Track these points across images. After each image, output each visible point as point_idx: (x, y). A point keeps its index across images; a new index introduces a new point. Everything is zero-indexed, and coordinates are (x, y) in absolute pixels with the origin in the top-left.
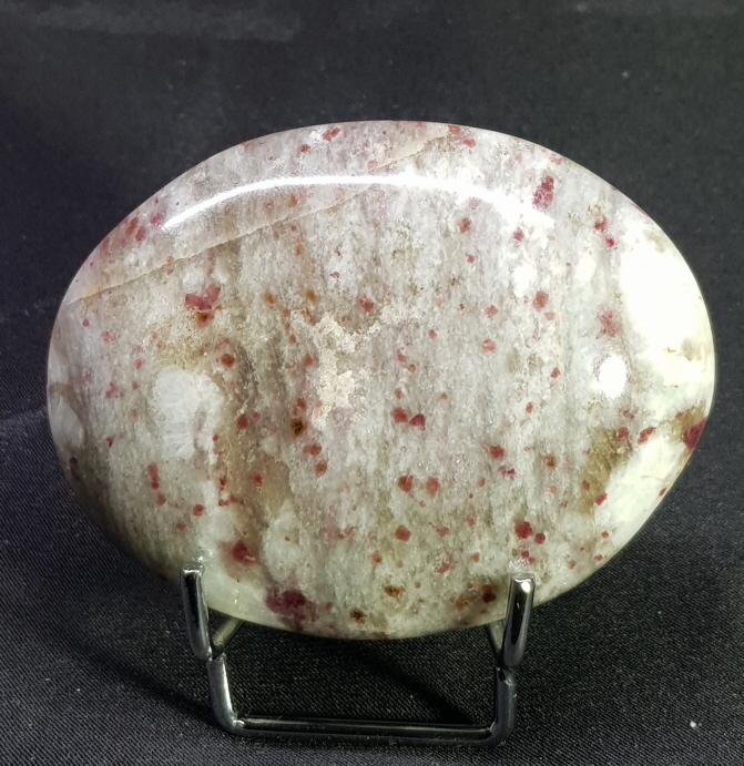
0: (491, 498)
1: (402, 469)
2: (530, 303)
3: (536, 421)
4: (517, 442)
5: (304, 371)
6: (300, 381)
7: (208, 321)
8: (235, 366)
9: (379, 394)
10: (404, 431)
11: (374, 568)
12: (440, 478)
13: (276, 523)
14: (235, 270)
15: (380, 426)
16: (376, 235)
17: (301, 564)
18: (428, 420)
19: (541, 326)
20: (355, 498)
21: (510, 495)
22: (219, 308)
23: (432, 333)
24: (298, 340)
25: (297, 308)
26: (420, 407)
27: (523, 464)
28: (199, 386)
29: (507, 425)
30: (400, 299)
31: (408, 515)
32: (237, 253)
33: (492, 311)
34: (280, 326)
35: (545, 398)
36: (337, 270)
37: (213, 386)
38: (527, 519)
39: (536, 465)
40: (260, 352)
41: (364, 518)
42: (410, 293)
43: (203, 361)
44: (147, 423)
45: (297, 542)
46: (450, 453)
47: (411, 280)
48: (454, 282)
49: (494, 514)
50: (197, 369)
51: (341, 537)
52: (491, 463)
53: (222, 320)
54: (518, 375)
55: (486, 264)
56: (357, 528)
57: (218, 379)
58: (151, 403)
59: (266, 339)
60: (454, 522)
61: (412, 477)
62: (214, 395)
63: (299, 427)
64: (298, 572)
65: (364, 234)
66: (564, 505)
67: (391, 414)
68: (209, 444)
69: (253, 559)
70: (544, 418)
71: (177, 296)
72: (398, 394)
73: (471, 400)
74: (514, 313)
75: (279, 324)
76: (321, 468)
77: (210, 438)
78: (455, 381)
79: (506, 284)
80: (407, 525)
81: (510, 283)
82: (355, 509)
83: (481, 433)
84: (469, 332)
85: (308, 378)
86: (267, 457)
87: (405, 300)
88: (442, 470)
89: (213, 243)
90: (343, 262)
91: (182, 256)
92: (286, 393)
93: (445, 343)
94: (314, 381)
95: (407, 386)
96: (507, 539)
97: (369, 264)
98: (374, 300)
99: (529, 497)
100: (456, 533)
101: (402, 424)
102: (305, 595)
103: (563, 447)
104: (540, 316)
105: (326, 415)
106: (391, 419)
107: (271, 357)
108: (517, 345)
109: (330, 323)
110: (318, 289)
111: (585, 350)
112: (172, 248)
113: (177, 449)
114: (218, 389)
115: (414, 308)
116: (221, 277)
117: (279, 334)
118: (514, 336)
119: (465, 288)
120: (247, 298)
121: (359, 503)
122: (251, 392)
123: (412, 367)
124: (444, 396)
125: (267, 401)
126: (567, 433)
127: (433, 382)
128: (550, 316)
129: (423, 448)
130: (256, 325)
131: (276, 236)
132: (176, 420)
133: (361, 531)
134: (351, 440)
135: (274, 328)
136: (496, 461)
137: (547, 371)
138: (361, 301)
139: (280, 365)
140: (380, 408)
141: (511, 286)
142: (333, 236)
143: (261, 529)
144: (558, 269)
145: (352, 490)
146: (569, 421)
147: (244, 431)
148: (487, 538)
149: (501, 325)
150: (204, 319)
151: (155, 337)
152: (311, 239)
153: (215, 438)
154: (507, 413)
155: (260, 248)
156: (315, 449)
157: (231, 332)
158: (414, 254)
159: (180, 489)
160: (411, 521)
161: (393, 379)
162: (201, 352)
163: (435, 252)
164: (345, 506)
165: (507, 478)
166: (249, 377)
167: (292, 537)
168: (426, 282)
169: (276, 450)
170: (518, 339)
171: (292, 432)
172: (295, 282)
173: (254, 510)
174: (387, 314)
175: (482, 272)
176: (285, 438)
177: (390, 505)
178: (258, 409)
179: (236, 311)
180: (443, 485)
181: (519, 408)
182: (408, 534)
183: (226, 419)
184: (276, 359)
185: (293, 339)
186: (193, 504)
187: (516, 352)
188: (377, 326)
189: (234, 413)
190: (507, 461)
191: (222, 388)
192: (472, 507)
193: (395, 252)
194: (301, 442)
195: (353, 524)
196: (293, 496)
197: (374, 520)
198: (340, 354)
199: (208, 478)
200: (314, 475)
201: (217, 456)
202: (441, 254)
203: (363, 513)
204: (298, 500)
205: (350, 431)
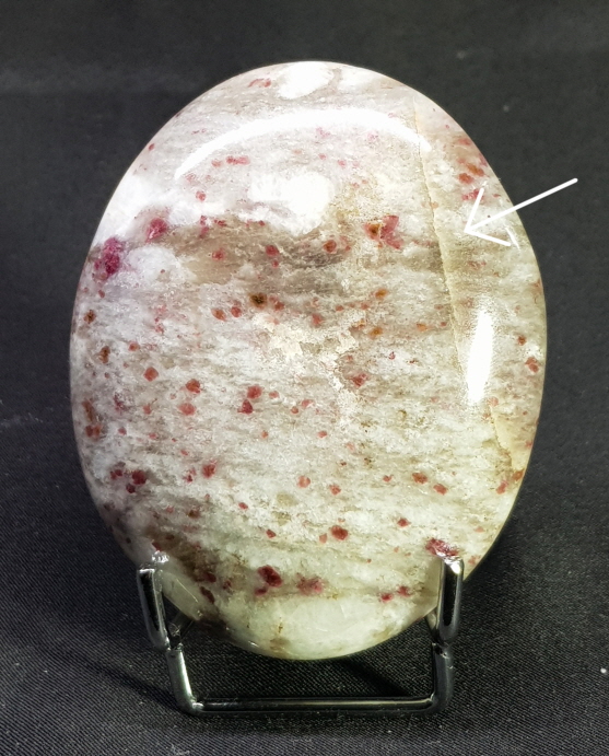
0: (170, 457)
1: (206, 385)
2: (338, 523)
3: (231, 508)
4: (215, 489)
5: (308, 313)
6: (300, 308)
7: (370, 234)
8: (323, 250)
9: (276, 377)
10: (240, 393)
11: (126, 341)
12: (193, 417)
13: (178, 263)
14: (414, 263)
15: (248, 373)
16: (423, 397)
17: (139, 278)
18: (246, 417)
19: (316, 529)
20: (186, 339)
21: (170, 473)
22: (380, 246)
23: (323, 434)
24: (337, 313)
25: (367, 316)
26: (259, 411)
27: (195, 490)
28: (311, 215)
29: (232, 483)
30: (360, 410)
31: (167, 381)
32: (429, 268)
33: (336, 490)
34: (353, 297)
35: (250, 520)
36: (397, 358)
37: (309, 229)
38: (148, 482)
39: (193, 501)
40: (333, 276)
41: (170, 343)
42: (364, 420)
43: (334, 223)
44: (287, 162)
45: (159, 279)
46: (214, 429)
47: (376, 423)
48: (368, 460)
49: (155, 455)
50: (327, 217)
51: (157, 320)
52: (200, 463)
53: (368, 246)
54: (274, 502)
55: (381, 490)
56: (162, 335)
57: (315, 234)
58: (304, 168)
59: (345, 284)
60: (154, 419)
61: (198, 392)
62: (301, 229)
63: (259, 301)
64: (133, 274)
65: (427, 387)
66: (156, 516)
67: (257, 385)
68: (258, 216)
69: (151, 237)
70: (232, 515)
71: (400, 207)
72: (274, 394)
73: (258, 457)
74: (331, 508)
75: (356, 298)
76: (219, 314)
77: (261, 218)
78: (277, 446)
79: (358, 506)
80: (158, 379)
81: (359, 509)
82: (179, 337)
83: (227, 460)
84: (319, 466)
85: (302, 316)
86: (236, 267)
87: (359, 414)
88: (200, 419)
89: (443, 247)
90: (403, 365)
91: (436, 216)
92: (291, 294)
93: (313, 443)
94: (298, 320)
95: (279, 403)
96: (134, 461)
97: (397, 388)
98: (361, 387)
99: (166, 488)
100: (145, 420)
101: (246, 393)
102: (114, 276)
103: (204, 526)
104: (325, 530)
105: (265, 326)
106: (253, 383)
107: (326, 285)
108: (302, 505)
109: (348, 344)
110: (383, 339)
111: (288, 561)
112: (445, 208)
113: (258, 186)
114: (305, 233)
115: (349, 421)
116: (409, 250)
117: (346, 296)
118: (310, 504)
119: (361, 470)
120: (385, 272)
121: (185, 342)
122: (298, 262)
123: (295, 411)
124: (266, 434)
125: (287, 274)
126: (216, 532)
127: (281, 426)
128: (323, 538)
129: (222, 408)
130: (358, 277)
131: (439, 307)
132: (284, 189)
133: (158, 338)
134: (238, 345)
135: (352, 293)
136: (201, 467)
137: (274, 527)
138: (364, 376)
139: (318, 292)
140: (263, 375)
141: (356, 509)
142: (430, 358)
143: (175, 249)
144: (365, 551)
145: (195, 338)
146: (227, 536)
147: (263, 249)
148: (137, 444)
149: (322, 495)
150: (373, 231)
151: (364, 182)
152: (430, 339)
153: (262, 223)
154: (242, 486)
155: (431, 290)
156: (236, 312)
157: (356, 253)
158: (400, 429)
159: (223, 181)
160: (161, 383)
161: (288, 392)
162: (343, 222)
163: (399, 448)
164: (184, 329)
165: (185, 474)
166: (312, 263)
167: (164, 276)
168: (371, 436)
169: (242, 275)
171: (256, 292)
172: (392, 318)
173: (193, 246)
174: (350, 395)
175: (373, 486)
176: (251, 287)
177: (176, 368)
178: (281, 265)
179: (374, 260)
180: (187, 418)
181: (245, 497)
182: (150, 379)
183: (277, 235)
184: (324, 290)
185: (340, 308)
186: (207, 192)
187: (297, 503)
188: (339, 385)
189: (282, 244)
190: (199, 477)
191: (305, 237)
192: (165, 438)
193: (405, 412)
194: (245, 300)
195: (167, 332)
196: (198, 284)
197: (166, 351)
198: (319, 349)
199: (227, 210)
200: (214, 306)
201: (246, 221)
202: (396, 453)
203: (173, 343)
204: (194, 288)
205: (247, 345)
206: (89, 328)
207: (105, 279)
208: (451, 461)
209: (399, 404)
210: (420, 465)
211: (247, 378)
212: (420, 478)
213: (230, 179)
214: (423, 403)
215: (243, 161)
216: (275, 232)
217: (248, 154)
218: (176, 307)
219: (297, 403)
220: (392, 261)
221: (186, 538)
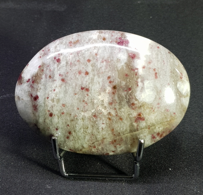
0: (65, 69)
2: (54, 114)
3: (53, 87)
4: (58, 82)
5: (113, 101)
6: (114, 98)
7: (138, 114)
8: (132, 102)
9: (93, 95)
10: (87, 86)
11: (98, 52)
12: (78, 74)
13: (123, 64)
14: (132, 125)
15: (93, 87)
16: (93, 132)
17: (117, 53)
18: (80, 88)
19: (51, 109)
21: (61, 69)
22: (135, 117)
23: (78, 109)
24: (114, 109)
25: (114, 116)
27: (57, 77)
28: (142, 98)
29: (60, 86)
30: (87, 117)
32: (130, 130)
33: (63, 113)
34: (119, 112)
35: (51, 92)
36: (103, 125)
37: (138, 98)
38: (57, 63)
39: (54, 76)
40: (124, 106)
41: (99, 65)
43: (140, 104)
44: (157, 89)
45: (117, 59)
46: (75, 80)
47: (84, 121)
48: (73, 120)
49: (66, 65)
50: (142, 102)
51: (105, 60)
52: (65, 77)
53: (135, 114)
54: (57, 98)
55: (65, 124)
56: (101, 63)
57: (136, 100)
58: (156, 94)
59: (123, 109)
60: (76, 63)
61: (85, 75)
63: (114, 88)
64: (118, 51)
65: (96, 132)
66: (48, 66)
68: (140, 84)
69: (130, 55)
70: (51, 87)
71: (147, 120)
72: (87, 95)
73: (69, 93)
74: (58, 112)
76: (109, 77)
78: (73, 97)
79: (59, 119)
80: (88, 63)
82: (101, 67)
83: (67, 84)
84: (69, 108)
85: (112, 99)
86: (124, 80)
87: (85, 117)
88: (77, 76)
89: (137, 132)
90: (101, 126)
91: (146, 129)
93: (75, 106)
94: (110, 98)
95: (85, 96)
96: (63, 58)
97: (94, 126)
98: (93, 117)
99: (56, 68)
100: (75, 60)
101: (87, 88)
103: (47, 80)
104: (51, 111)
105: (107, 90)
106: (90, 89)
107: (121, 105)
108: (57, 105)
109: (105, 112)
110: (108, 121)
111: (41, 102)
112: (149, 131)
113: (149, 83)
114: (136, 97)
115: (83, 115)
116: (135, 124)
117: (119, 110)
118: (58, 107)
119: (70, 119)
120: (127, 119)
121: (100, 69)
122: (127, 96)
123: (84, 101)
125: (123, 94)
126: (46, 83)
128: (49, 111)
130: (125, 113)
132: (149, 90)
133: (100, 62)
134: (101, 84)
136: (64, 78)
137: (50, 98)
138: (96, 117)
139: (119, 103)
140: (93, 91)
142: (104, 132)
143: (127, 62)
145: (101, 72)
146: (46, 86)
147: (130, 87)
148: (68, 59)
149: (61, 110)
150: (139, 115)
151: (154, 110)
152: (110, 132)
153: (138, 85)
154: (60, 89)
156: (110, 82)
157: (132, 111)
158: (83, 127)
159: (149, 72)
160: (87, 64)
161: (89, 98)
162: (141, 106)
164: (103, 68)
165: (61, 73)
166: (127, 100)
167: (119, 60)
168: (80, 121)
169: (121, 82)
171: (117, 87)
172: (114, 122)
173: (129, 67)
174: (90, 114)
175: (65, 122)
176: (118, 85)
177: (92, 68)
178: (126, 92)
179: (131, 116)
180: (77, 72)
181: (57, 90)
182: (87, 61)
183: (135, 90)
185: (115, 109)
186: (145, 69)
187: (57, 103)
188: (93, 111)
189: (132, 91)
190: (61, 78)
191: (135, 97)
192: (71, 67)
193: (88, 128)
194: (114, 84)
195: (102, 64)
196: (117, 70)
197: (96, 64)
198: (102, 105)
199: (140, 75)
200: (111, 76)
201: (138, 81)
202: (76, 127)
203: (99, 66)
204: (116, 69)
205: (101, 86)
206: (101, 39)
210: (73, 132)
211: (91, 87)
213: (150, 74)
214: (91, 132)
215: (156, 77)
216: (135, 89)
217: (158, 78)
218: (110, 65)
219: (86, 101)
220: (131, 120)
221: (43, 75)
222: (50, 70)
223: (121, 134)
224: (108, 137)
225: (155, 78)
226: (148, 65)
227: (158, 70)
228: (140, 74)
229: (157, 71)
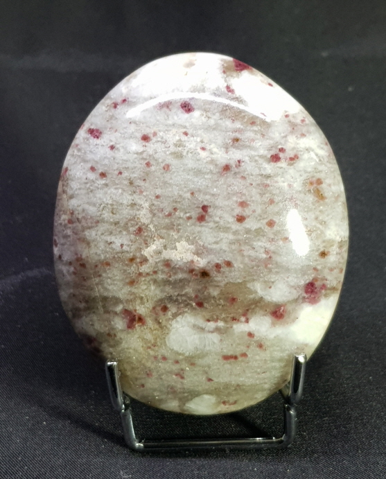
0: (254, 174)
1: (233, 220)
2: (147, 144)
3: (212, 146)
4: (222, 157)
5: (174, 268)
6: (179, 271)
7: (142, 317)
8: (169, 306)
9: (189, 229)
10: (211, 217)
12: (239, 200)
13: (261, 293)
14: (117, 301)
15: (207, 229)
16: (104, 222)
17: (287, 282)
18: (206, 203)
19: (159, 139)
20: (248, 247)
21: (253, 164)
22: (135, 310)
23: (157, 197)
24: (156, 269)
25: (138, 269)
26: (198, 207)
27: (235, 155)
28: (178, 327)
29: (212, 162)
30: (138, 213)
31: (260, 220)
32: (107, 298)
33: (148, 164)
34: (148, 278)
35: (199, 140)
36: (119, 245)
37: (179, 319)
38: (269, 156)
39: (237, 148)
40: (162, 291)
41: (260, 244)
42: (135, 207)
43: (164, 323)
44: (199, 358)
45: (273, 282)
46: (225, 193)
47: (128, 206)
48: (131, 183)
49: (264, 173)
50: (169, 326)
51: (270, 257)
52: (233, 172)
53: (142, 310)
54: (185, 154)
55: (124, 166)
56: (265, 248)
57: (175, 316)
58: (187, 354)
59: (153, 288)
60: (267, 195)
61: (238, 215)
62: (184, 318)
63: (204, 274)
64: (292, 284)
65: (102, 228)
66: (263, 135)
67: (200, 223)
68: (212, 325)
69: (282, 308)
70: (210, 142)
71: (128, 333)
72: (189, 218)
73: (196, 179)
74: (151, 153)
75: (146, 279)
77: (209, 324)
78: (185, 187)
79: (136, 155)
80: (266, 221)
81: (135, 153)
82: (254, 248)
83: (216, 176)
84: (159, 177)
85: (177, 266)
86: (222, 293)
87: (138, 210)
88: (235, 199)
89: (101, 311)
90: (116, 241)
91: (107, 328)
92: (184, 279)
93: (164, 191)
94: (180, 263)
95: (186, 213)
96: (281, 168)
97: (118, 227)
98: (137, 227)
99: (256, 154)
100: (274, 195)
101: (207, 217)
102: (308, 282)
103: (228, 133)
104: (154, 139)
105: (199, 259)
106: (203, 223)
107: (165, 285)
108: (168, 153)
109: (148, 251)
110: (129, 256)
111: (176, 118)
112: (103, 333)
113: (214, 343)
114: (180, 316)
115: (143, 205)
116: (119, 308)
117: (152, 279)
118: (163, 154)
119: (135, 177)
120: (131, 295)
122: (184, 298)
123: (175, 209)
124: (192, 194)
125: (189, 290)
126: (221, 130)
127: (184, 199)
128: (155, 134)
129: (221, 207)
130: (146, 291)
131: (100, 276)
132: (197, 341)
133: (268, 246)
134: (214, 246)
135: (149, 282)
136: (232, 169)
137: (184, 138)
138: (137, 233)
139: (168, 281)
140: (198, 229)
141: (137, 153)
142: (102, 246)
143: (264, 301)
144: (132, 128)
145: (243, 248)
146: (214, 129)
147: (205, 305)
148: (279, 179)
149: (156, 160)
150: (141, 319)
151: (150, 348)
152: (103, 257)
153: (209, 321)
154: (205, 161)
155: (105, 285)
156: (218, 266)
157: (150, 305)
158: (114, 203)
159: (239, 344)
160: (264, 219)
161: (181, 220)
162: (159, 323)
163: (115, 192)
164: (252, 253)
165: (243, 164)
166: (175, 298)
167: (269, 285)
168: (130, 198)
169: (218, 288)
170: (165, 152)
171: (207, 278)
172: (124, 268)
173: (252, 304)
174: (144, 220)
175: (128, 168)
176: (211, 282)
177: (253, 229)
178: (193, 296)
179: (138, 301)
180: (244, 198)
181: (203, 154)
182: (271, 220)
183: (198, 314)
184: (166, 282)
185: (155, 272)
186: (247, 337)
187: (172, 154)
188: (151, 226)
189: (194, 309)
190: (233, 163)
191: (180, 314)
192: (258, 185)
193: (113, 213)
194: (213, 273)
195: (263, 250)
196: (244, 281)
197: (262, 238)
198: (165, 247)
199: (231, 327)
200: (233, 269)
201: (219, 321)
202: (116, 189)
203: (257, 244)
204: (247, 278)
205: (209, 246)
206: (324, 247)
207: (315, 279)
208: (88, 186)
209: (117, 217)
210: (103, 182)
211: (206, 227)
212: (103, 175)
214: (103, 219)
215: (226, 358)
216: (200, 315)
217: (224, 361)
218: (258, 266)
219: (175, 214)
220: (128, 301)
221: (242, 124)
222: (253, 140)
223: (98, 278)
224: (91, 252)
225: (225, 354)
226: (256, 342)
227: (242, 361)
228: (235, 326)
229: (240, 359)
